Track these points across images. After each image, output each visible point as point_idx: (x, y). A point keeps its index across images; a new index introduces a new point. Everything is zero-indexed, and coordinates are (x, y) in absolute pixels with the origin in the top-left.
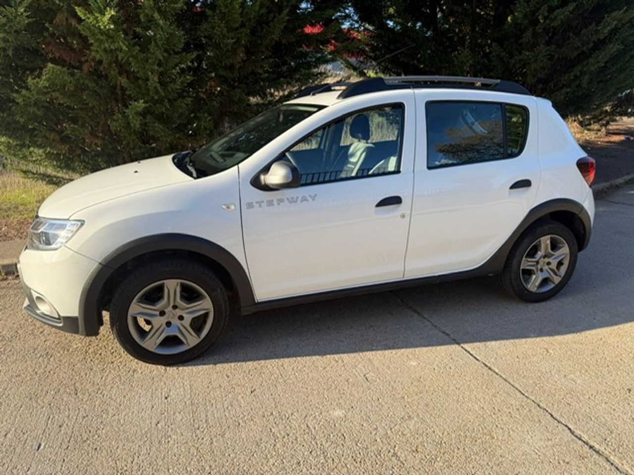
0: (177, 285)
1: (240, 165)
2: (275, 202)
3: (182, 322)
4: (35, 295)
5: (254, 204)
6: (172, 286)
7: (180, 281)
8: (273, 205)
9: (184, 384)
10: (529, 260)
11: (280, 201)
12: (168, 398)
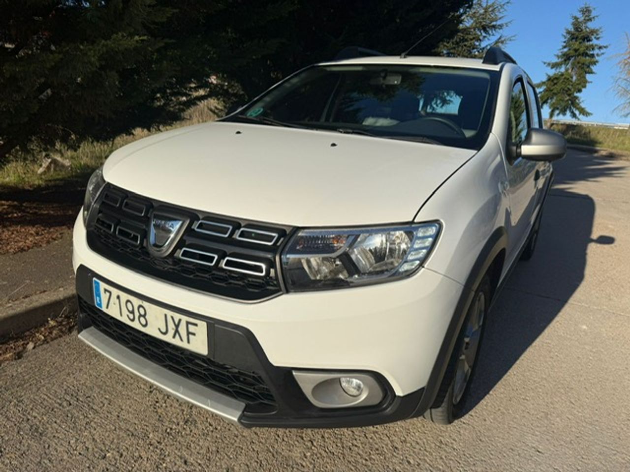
12: (539, 450)
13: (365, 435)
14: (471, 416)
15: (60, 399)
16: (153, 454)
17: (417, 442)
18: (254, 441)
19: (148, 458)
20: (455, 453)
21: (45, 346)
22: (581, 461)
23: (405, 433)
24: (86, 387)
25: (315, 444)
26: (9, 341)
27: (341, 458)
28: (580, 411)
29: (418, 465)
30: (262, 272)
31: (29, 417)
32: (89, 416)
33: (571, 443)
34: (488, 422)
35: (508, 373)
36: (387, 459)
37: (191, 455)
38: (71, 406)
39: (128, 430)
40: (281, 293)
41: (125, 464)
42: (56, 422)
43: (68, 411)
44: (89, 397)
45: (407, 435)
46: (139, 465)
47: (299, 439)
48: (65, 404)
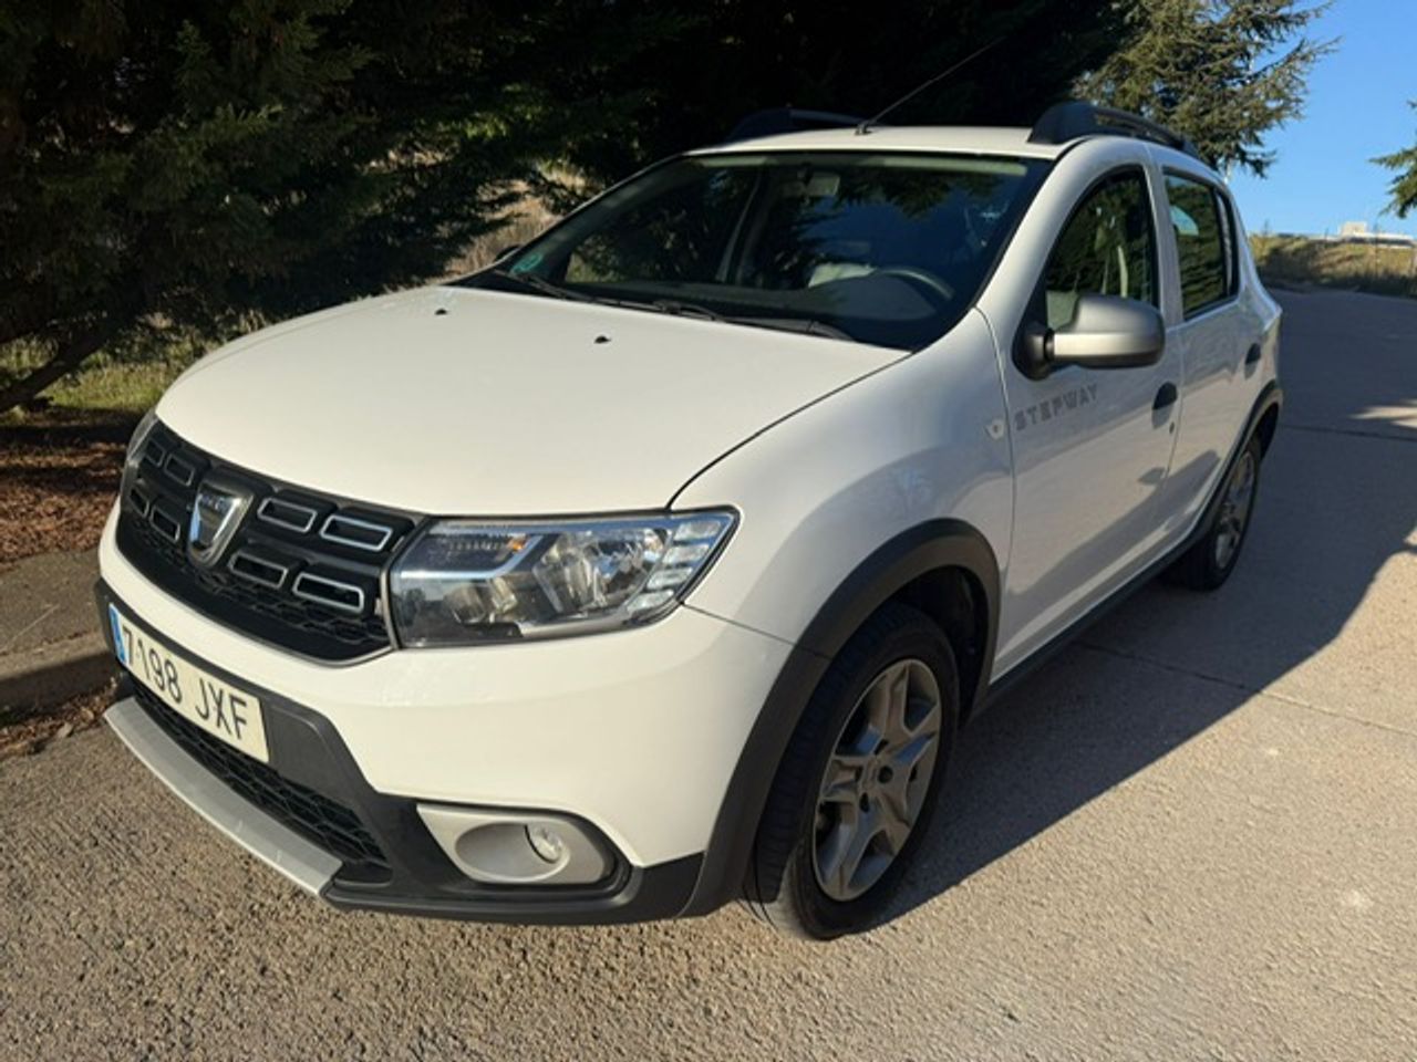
0: (904, 676)
1: (979, 305)
2: (1051, 409)
5: (1025, 415)
7: (908, 662)
8: (1050, 415)
11: (1057, 402)
12: (1015, 1014)
13: (641, 949)
14: (894, 928)
15: (82, 833)
16: (209, 948)
17: (745, 973)
18: (411, 941)
19: (197, 956)
20: (817, 1003)
21: (92, 732)
22: (1102, 1047)
23: (728, 950)
24: (137, 814)
25: (529, 957)
26: (27, 719)
27: (570, 990)
28: (1157, 938)
29: (723, 1020)
30: (356, 603)
31: (15, 863)
32: (121, 868)
33: (1098, 1005)
34: (925, 947)
35: (1027, 845)
36: (665, 1001)
37: (279, 957)
38: (97, 849)
39: (182, 901)
40: (388, 648)
41: (151, 963)
42: (58, 876)
43: (87, 856)
44: (135, 833)
45: (731, 957)
46: (177, 968)
47: (502, 945)
48: (86, 843)
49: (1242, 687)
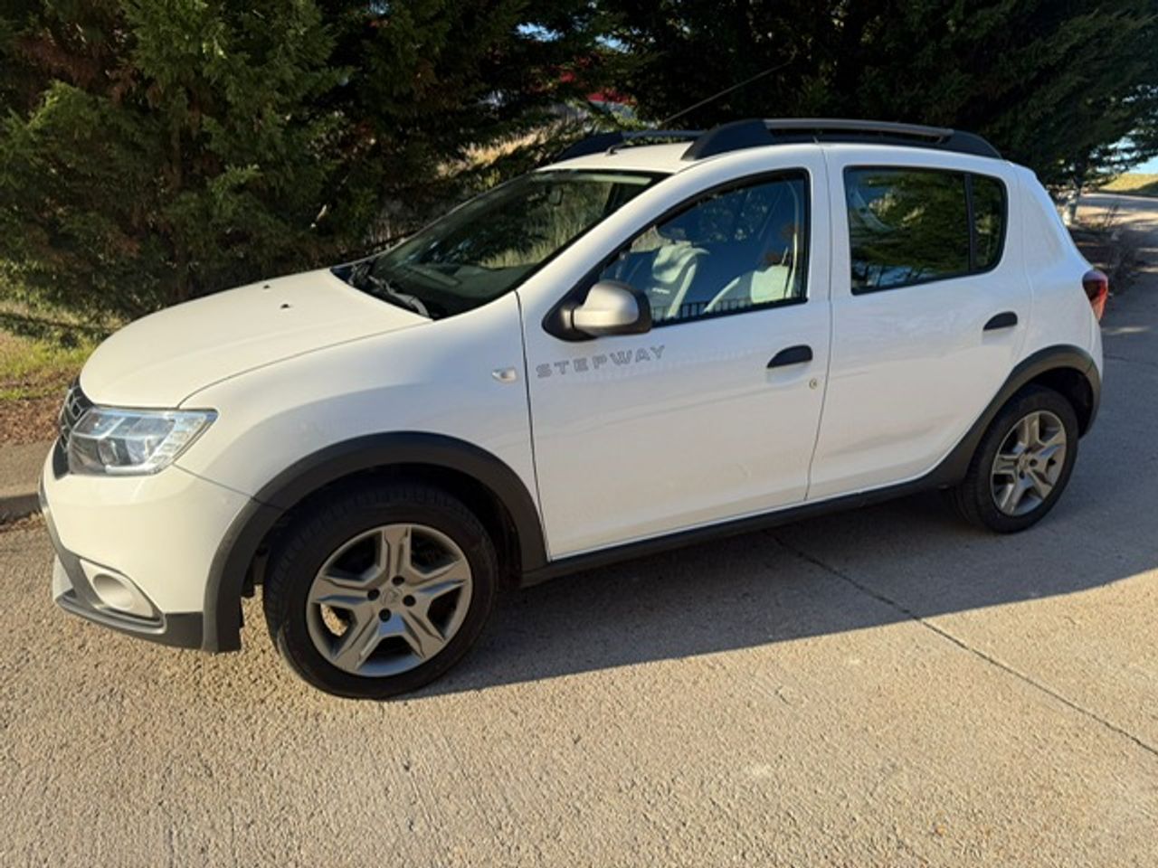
0: (406, 534)
1: (520, 290)
2: (590, 363)
3: (411, 609)
4: (91, 572)
5: (552, 367)
6: (396, 537)
7: (410, 526)
8: (586, 369)
9: (431, 735)
10: (1006, 457)
11: (599, 360)
14: (406, 704)
20: (309, 730)
35: (559, 678)
49: (906, 612)
